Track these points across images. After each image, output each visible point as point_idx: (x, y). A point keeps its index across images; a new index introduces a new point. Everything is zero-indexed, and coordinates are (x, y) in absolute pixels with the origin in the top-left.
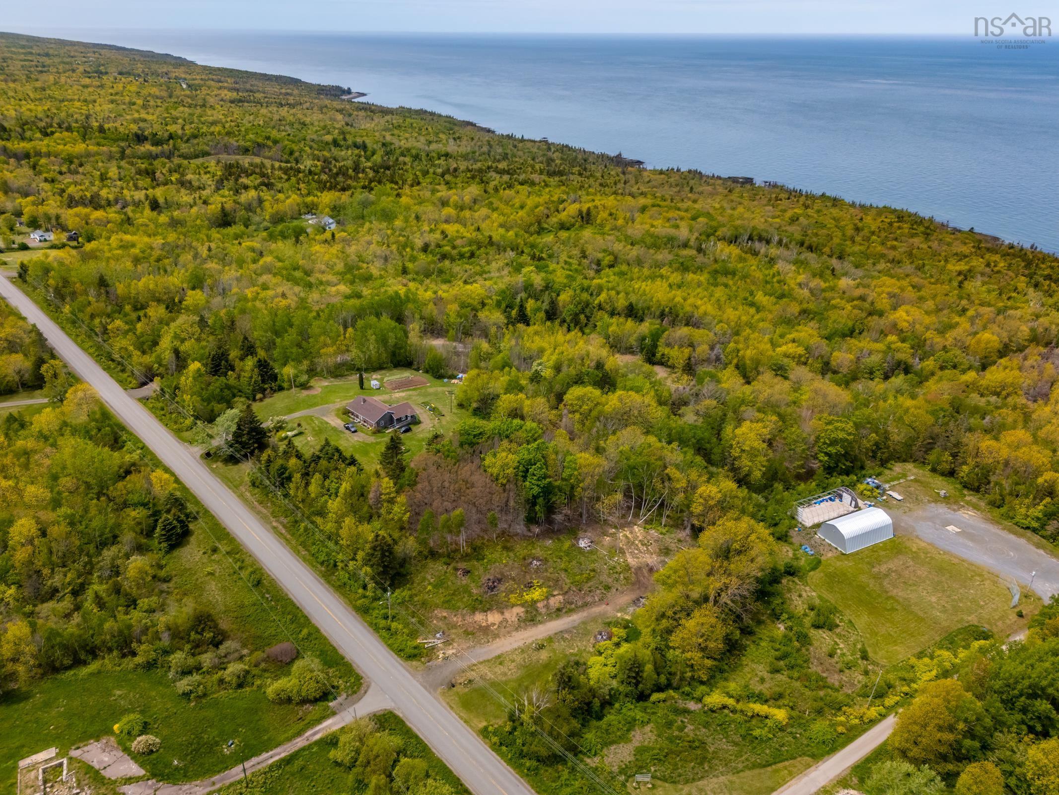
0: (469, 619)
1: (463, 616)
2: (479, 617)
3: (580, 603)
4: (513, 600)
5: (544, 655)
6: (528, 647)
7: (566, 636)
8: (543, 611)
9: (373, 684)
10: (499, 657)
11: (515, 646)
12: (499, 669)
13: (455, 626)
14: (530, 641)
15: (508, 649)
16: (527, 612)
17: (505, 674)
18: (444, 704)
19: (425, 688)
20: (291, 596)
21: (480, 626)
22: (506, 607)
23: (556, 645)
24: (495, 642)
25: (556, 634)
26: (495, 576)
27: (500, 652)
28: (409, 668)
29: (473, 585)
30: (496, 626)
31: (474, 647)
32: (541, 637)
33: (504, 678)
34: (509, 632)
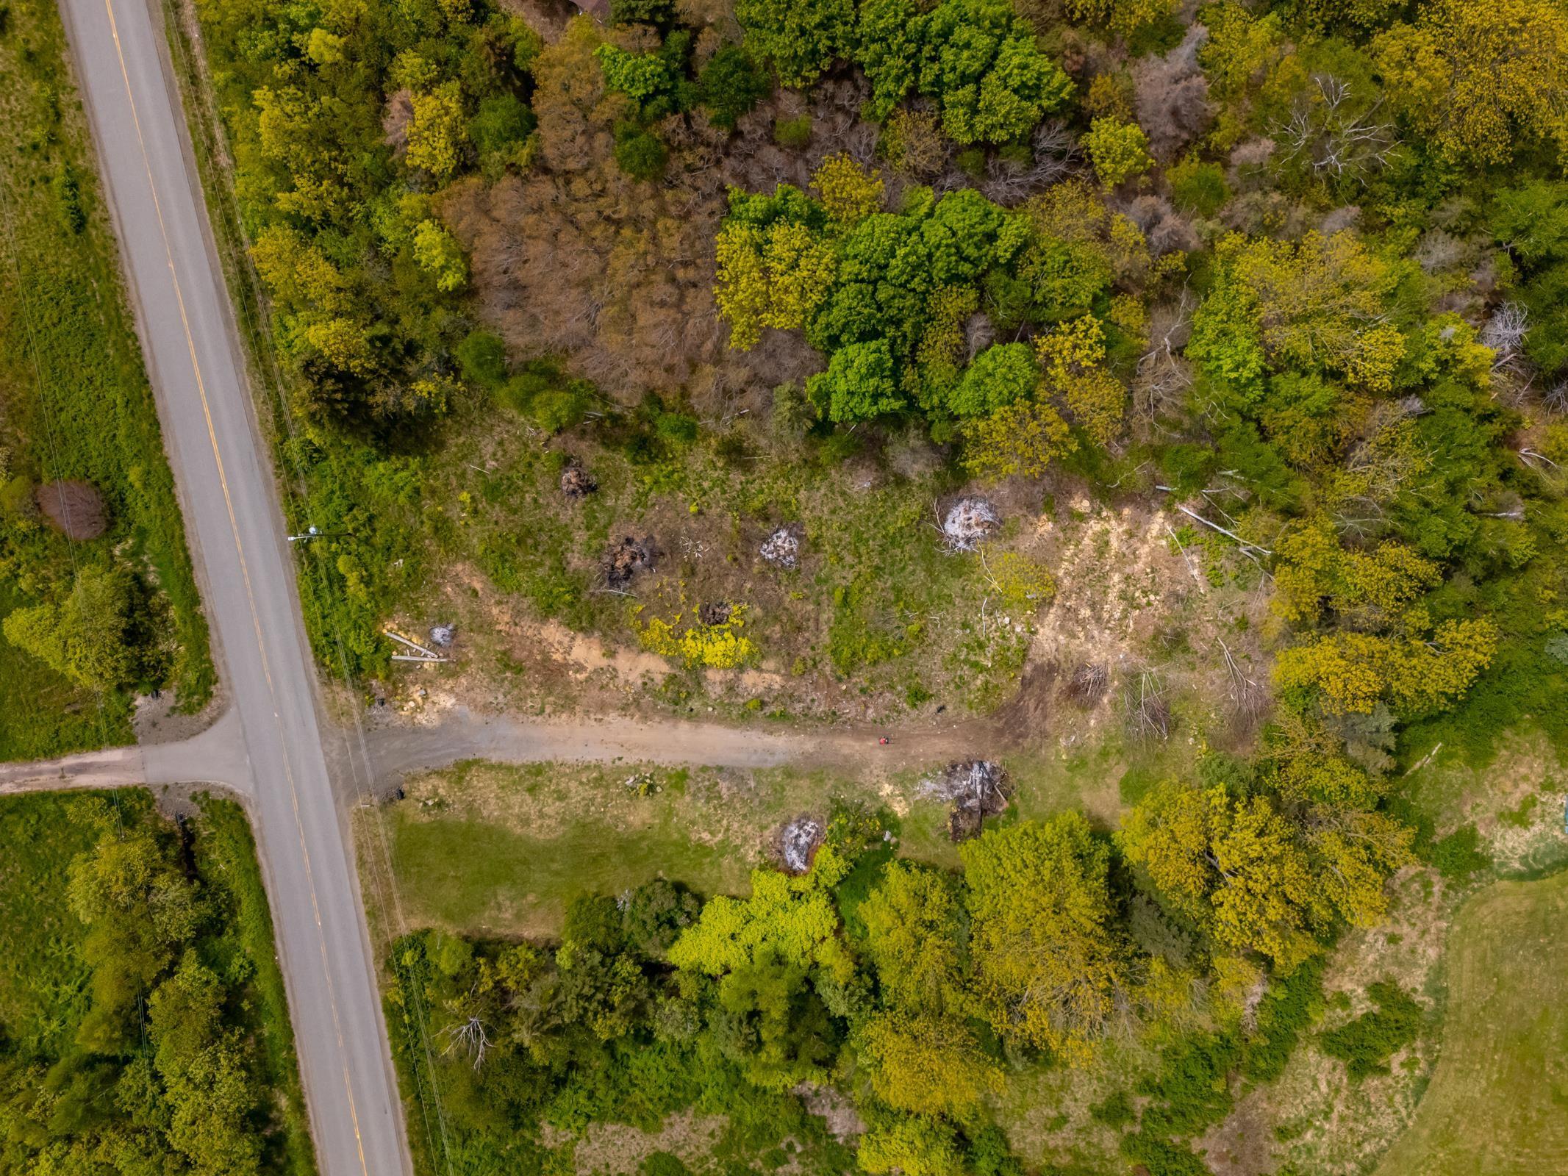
0: (528, 628)
1: (518, 613)
2: (553, 633)
3: (820, 709)
4: (652, 635)
5: (641, 815)
6: (620, 773)
7: (723, 787)
8: (715, 691)
9: (233, 710)
10: (537, 770)
11: (592, 756)
12: (521, 802)
13: (485, 626)
14: (631, 759)
15: (570, 758)
16: (672, 679)
17: (525, 821)
18: (351, 845)
19: (333, 780)
20: (139, 329)
21: (547, 658)
22: (629, 644)
23: (683, 803)
24: (554, 720)
25: (705, 769)
26: (650, 538)
27: (549, 757)
28: (324, 708)
29: (580, 536)
30: (581, 677)
31: (501, 711)
32: (666, 759)
33: (518, 831)
34: (603, 707)
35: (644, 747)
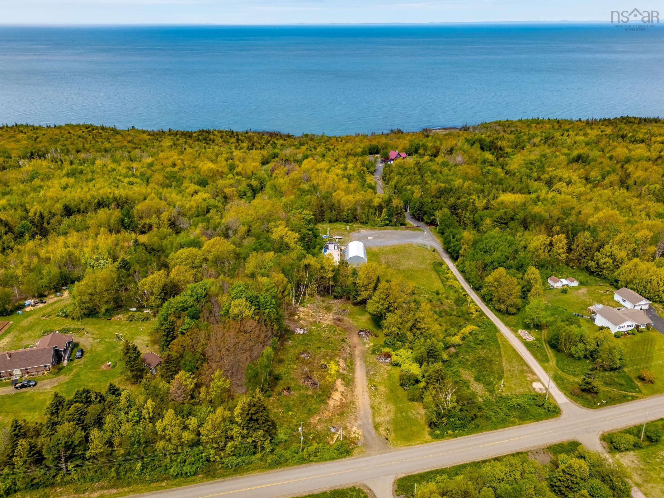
0: (330, 408)
1: (326, 409)
2: (331, 403)
3: (348, 356)
4: (331, 380)
5: (382, 388)
6: (371, 392)
7: (372, 373)
8: (345, 372)
9: (364, 482)
10: (373, 408)
11: (367, 397)
12: (384, 412)
13: (330, 420)
14: (367, 390)
15: (368, 402)
16: (343, 379)
17: (389, 412)
18: (406, 448)
19: (384, 453)
21: (339, 406)
22: (333, 385)
23: (378, 380)
24: (357, 405)
25: (367, 376)
26: (303, 378)
27: (369, 406)
28: (360, 456)
29: (302, 392)
30: (344, 399)
31: (356, 416)
32: (366, 383)
33: (392, 413)
34: (352, 396)
35: (363, 387)
